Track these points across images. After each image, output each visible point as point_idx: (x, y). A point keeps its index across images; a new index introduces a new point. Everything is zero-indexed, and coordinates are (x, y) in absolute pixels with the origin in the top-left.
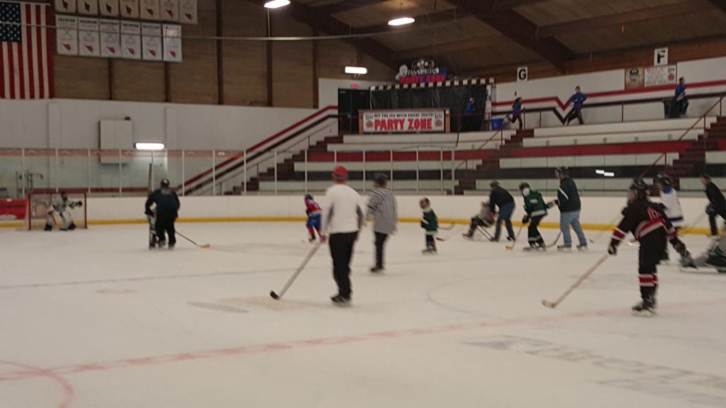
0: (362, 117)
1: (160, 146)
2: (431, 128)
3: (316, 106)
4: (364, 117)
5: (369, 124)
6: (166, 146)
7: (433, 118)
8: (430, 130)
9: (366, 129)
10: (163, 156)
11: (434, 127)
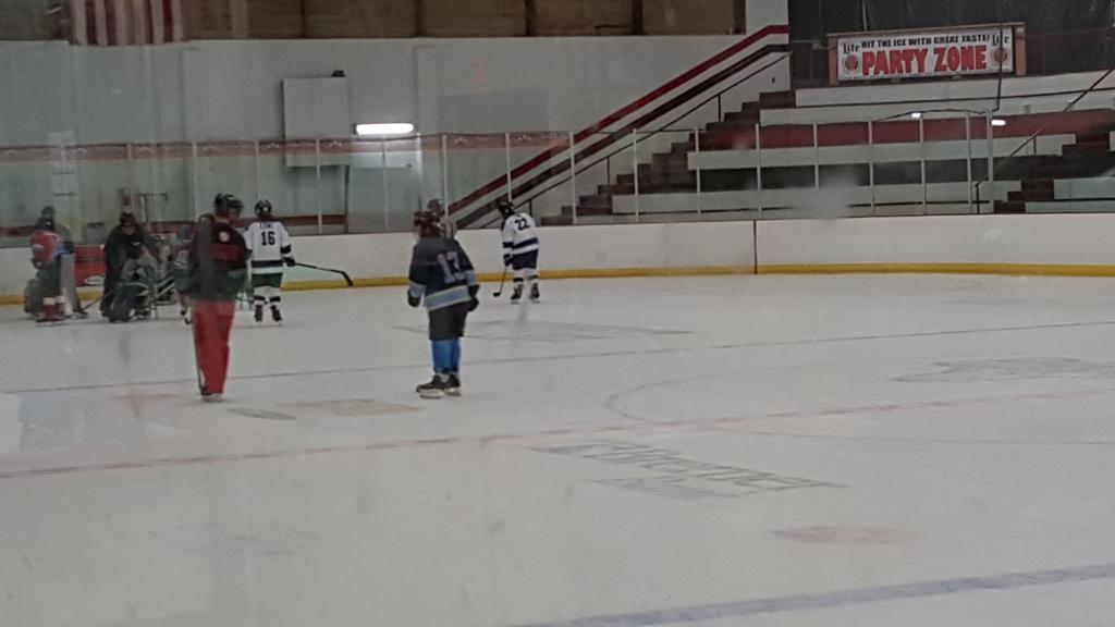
0: (836, 48)
1: (406, 128)
2: (984, 66)
3: (739, 30)
4: (841, 49)
5: (851, 64)
6: (417, 128)
7: (988, 44)
8: (982, 71)
9: (844, 74)
10: (412, 148)
11: (991, 65)
